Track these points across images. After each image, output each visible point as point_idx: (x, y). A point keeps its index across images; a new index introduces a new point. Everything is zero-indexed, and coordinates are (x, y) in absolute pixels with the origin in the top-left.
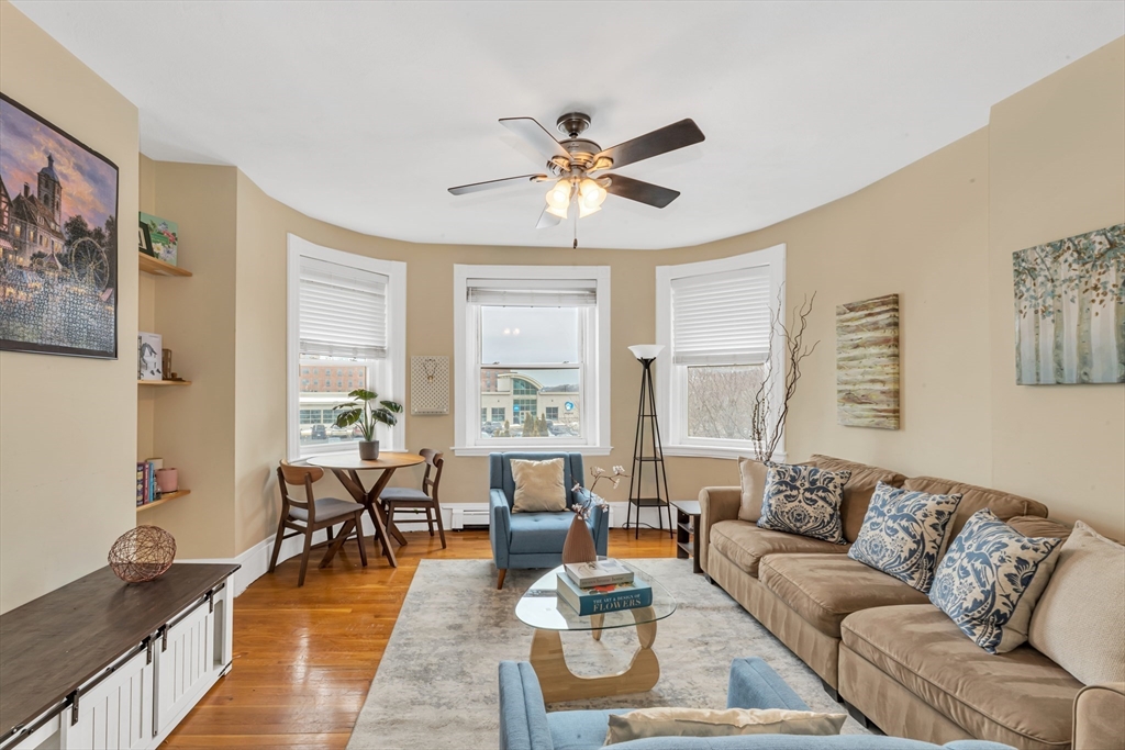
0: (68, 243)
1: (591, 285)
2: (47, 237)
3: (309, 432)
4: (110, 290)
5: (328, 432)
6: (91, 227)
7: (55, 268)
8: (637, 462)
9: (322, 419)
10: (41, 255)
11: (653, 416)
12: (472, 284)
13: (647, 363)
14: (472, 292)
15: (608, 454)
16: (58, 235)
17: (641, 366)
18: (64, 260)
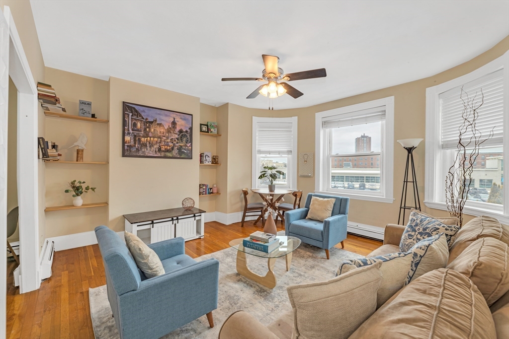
0: (179, 135)
1: (382, 109)
2: (173, 135)
3: (358, 186)
4: (190, 144)
5: (367, 187)
6: (184, 130)
7: (175, 141)
8: (402, 210)
9: (365, 181)
10: (172, 139)
11: (414, 182)
12: (325, 120)
13: (410, 150)
14: (325, 124)
15: (392, 202)
16: (176, 134)
17: (406, 152)
18: (177, 139)
